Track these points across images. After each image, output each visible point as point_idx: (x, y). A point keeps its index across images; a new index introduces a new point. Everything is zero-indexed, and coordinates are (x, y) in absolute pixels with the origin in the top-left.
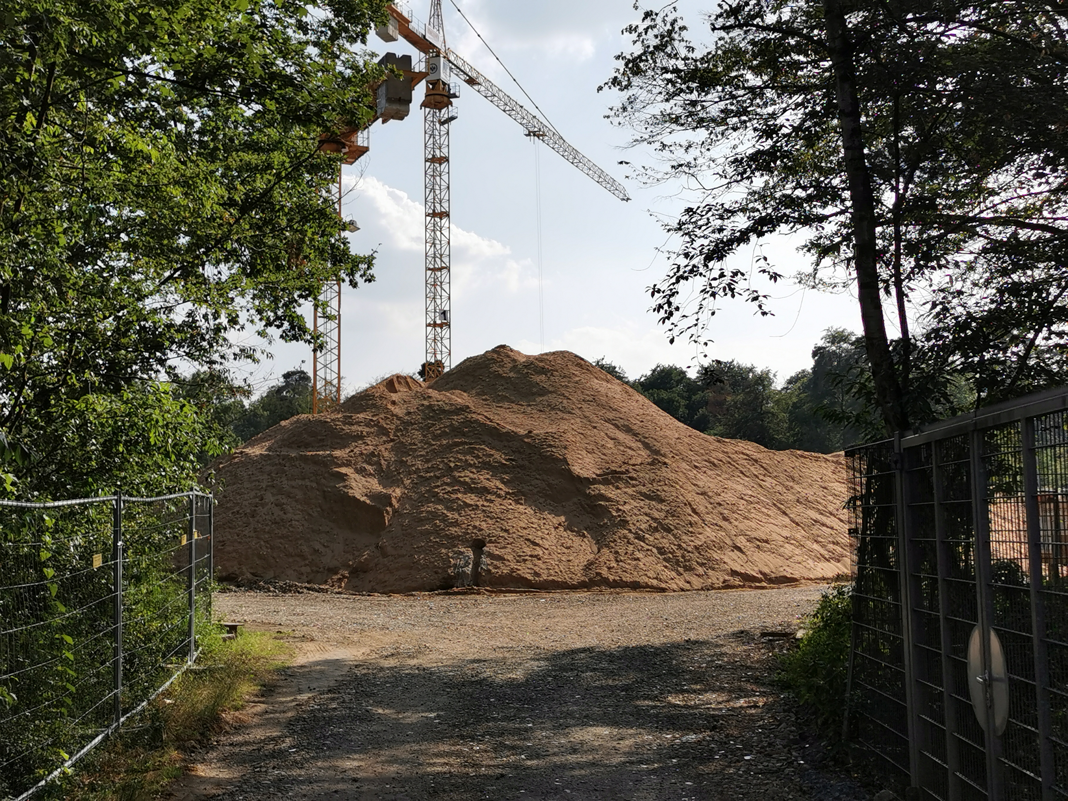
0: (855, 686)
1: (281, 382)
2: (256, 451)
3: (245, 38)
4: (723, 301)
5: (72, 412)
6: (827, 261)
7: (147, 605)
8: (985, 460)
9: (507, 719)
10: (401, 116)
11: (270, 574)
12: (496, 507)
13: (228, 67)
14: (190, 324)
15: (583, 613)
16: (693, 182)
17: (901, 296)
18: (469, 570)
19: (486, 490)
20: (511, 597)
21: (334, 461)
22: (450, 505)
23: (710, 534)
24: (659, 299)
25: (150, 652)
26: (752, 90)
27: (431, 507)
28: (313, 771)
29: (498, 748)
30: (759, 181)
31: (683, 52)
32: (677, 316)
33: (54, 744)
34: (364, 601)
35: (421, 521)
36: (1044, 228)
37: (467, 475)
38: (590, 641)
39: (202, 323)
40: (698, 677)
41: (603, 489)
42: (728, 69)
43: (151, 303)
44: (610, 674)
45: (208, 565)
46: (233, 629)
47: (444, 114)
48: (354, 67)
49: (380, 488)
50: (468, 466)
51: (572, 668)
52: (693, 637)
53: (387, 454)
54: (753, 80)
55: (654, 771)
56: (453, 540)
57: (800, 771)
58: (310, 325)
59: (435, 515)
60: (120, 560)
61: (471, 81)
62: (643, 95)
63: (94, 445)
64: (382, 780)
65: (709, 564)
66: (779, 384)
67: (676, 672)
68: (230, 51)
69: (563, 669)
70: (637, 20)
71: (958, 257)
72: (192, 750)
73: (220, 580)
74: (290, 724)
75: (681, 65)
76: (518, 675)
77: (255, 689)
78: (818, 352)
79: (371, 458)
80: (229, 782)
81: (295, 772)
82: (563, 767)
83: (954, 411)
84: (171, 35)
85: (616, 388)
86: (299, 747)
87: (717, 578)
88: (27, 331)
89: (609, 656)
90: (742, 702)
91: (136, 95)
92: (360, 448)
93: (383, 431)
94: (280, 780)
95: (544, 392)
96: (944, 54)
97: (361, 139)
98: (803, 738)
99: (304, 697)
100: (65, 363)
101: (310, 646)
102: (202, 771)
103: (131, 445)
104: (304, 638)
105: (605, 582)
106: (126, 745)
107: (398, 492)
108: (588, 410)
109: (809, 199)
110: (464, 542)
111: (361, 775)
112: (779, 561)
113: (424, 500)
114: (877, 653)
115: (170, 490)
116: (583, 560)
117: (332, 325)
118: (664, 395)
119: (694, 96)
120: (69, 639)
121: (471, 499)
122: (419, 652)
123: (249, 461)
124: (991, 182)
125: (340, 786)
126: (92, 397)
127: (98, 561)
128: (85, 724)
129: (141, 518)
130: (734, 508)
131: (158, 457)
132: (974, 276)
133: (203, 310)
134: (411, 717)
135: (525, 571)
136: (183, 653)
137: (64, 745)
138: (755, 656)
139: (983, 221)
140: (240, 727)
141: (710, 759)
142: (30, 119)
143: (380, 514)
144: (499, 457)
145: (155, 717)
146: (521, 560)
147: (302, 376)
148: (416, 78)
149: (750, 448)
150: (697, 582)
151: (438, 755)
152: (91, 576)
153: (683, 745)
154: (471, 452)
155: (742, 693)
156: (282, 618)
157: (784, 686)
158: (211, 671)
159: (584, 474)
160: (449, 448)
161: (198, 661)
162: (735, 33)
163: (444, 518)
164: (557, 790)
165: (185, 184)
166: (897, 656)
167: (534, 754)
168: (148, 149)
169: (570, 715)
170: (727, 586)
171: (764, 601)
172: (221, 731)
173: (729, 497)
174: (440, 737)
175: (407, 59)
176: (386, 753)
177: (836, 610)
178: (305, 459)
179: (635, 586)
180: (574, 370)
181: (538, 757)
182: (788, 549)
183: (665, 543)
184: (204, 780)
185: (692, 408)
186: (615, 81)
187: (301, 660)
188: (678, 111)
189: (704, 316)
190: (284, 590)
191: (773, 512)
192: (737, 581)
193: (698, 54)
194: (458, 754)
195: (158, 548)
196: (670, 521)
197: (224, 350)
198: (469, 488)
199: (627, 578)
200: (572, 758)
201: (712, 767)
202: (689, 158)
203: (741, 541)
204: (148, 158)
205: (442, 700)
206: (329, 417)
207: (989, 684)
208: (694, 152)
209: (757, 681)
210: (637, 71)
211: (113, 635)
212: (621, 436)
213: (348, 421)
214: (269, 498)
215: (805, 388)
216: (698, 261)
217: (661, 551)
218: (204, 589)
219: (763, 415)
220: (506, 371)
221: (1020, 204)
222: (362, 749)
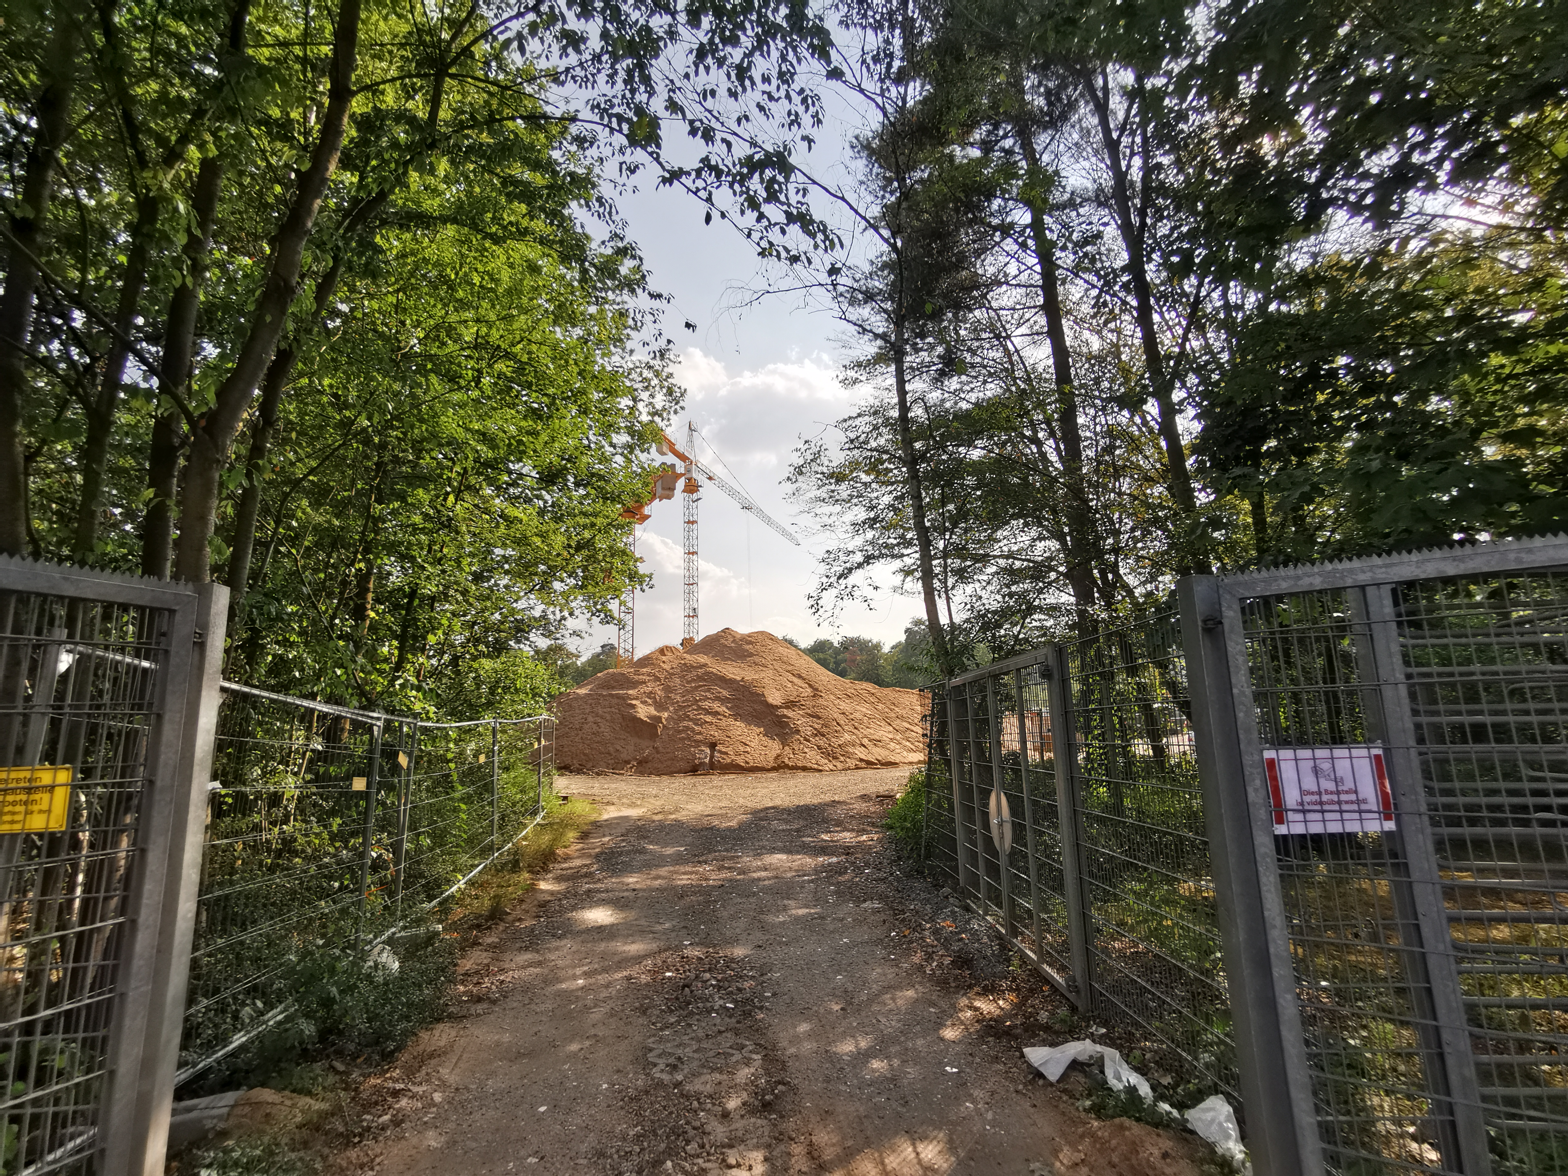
0: (928, 827)
1: (599, 650)
2: (583, 691)
3: (577, 454)
4: (847, 602)
5: (471, 669)
6: (909, 578)
7: (514, 785)
8: (996, 693)
9: (727, 850)
10: (669, 497)
11: (590, 765)
12: (723, 723)
13: (567, 469)
14: (544, 617)
15: (773, 786)
16: (833, 535)
17: (948, 599)
18: (707, 760)
19: (717, 713)
20: (732, 776)
21: (629, 697)
22: (696, 722)
23: (847, 736)
24: (812, 602)
25: (515, 813)
26: (865, 484)
27: (686, 723)
28: (610, 886)
29: (721, 868)
30: (870, 534)
31: (826, 463)
32: (821, 611)
33: (454, 871)
34: (645, 780)
35: (679, 732)
36: (1029, 561)
37: (706, 704)
38: (778, 802)
39: (551, 617)
40: (839, 823)
41: (785, 711)
42: (851, 472)
43: (521, 605)
44: (787, 822)
45: (551, 759)
46: (565, 798)
47: (695, 496)
48: (643, 468)
49: (655, 713)
50: (706, 699)
51: (765, 819)
52: (836, 798)
53: (660, 693)
54: (865, 478)
55: (812, 881)
56: (698, 743)
57: (898, 879)
58: (616, 615)
59: (688, 728)
60: (496, 759)
61: (710, 478)
62: (804, 486)
63: (484, 689)
64: (651, 889)
65: (848, 755)
66: (886, 649)
67: (825, 821)
68: (568, 460)
69: (761, 819)
70: (801, 445)
71: (981, 577)
72: (538, 873)
73: (559, 769)
74: (597, 856)
75: (825, 470)
76: (733, 823)
77: (577, 834)
78: (907, 631)
79: (650, 695)
80: (559, 892)
81: (599, 886)
82: (759, 879)
83: (978, 665)
84: (535, 451)
85: (792, 651)
86: (601, 870)
87: (851, 763)
88: (445, 622)
89: (788, 811)
90: (864, 838)
91: (514, 484)
92: (644, 689)
93: (657, 679)
94: (589, 891)
95: (751, 655)
96: (969, 465)
97: (646, 510)
98: (900, 858)
99: (606, 839)
100: (468, 641)
101: (612, 808)
102: (543, 886)
103: (506, 689)
104: (608, 803)
105: (787, 767)
106: (498, 871)
107: (666, 715)
108: (777, 665)
109: (898, 544)
110: (705, 744)
111: (638, 886)
112: (887, 753)
113: (681, 719)
114: (940, 807)
115: (529, 716)
116: (774, 754)
117: (629, 616)
118: (821, 656)
119: (833, 487)
120: (463, 806)
121: (708, 718)
122: (677, 810)
123: (578, 697)
124: (999, 534)
125: (626, 894)
126: (483, 661)
127: (482, 759)
128: (473, 857)
129: (511, 732)
130: (861, 722)
131: (522, 696)
132: (989, 588)
133: (551, 609)
134: (669, 851)
135: (740, 761)
136: (534, 813)
137: (460, 871)
138: (872, 809)
139: (995, 557)
140: (567, 858)
141: (845, 873)
142: (451, 498)
143: (655, 727)
144: (725, 693)
145: (516, 853)
146: (738, 754)
147: (612, 647)
148: (679, 476)
149: (869, 686)
150: (840, 766)
151: (684, 873)
152: (480, 767)
153: (830, 864)
154: (709, 690)
155: (863, 831)
156: (596, 791)
157: (890, 827)
158: (551, 824)
159: (775, 703)
160: (696, 688)
161: (544, 818)
162: (856, 452)
163: (693, 730)
164: (754, 894)
165: (541, 536)
166: (951, 809)
167: (742, 872)
168: (521, 516)
169: (763, 847)
170: (857, 768)
171: (878, 776)
172: (555, 861)
173: (858, 715)
174: (686, 862)
175: (673, 466)
176: (654, 872)
177: (917, 782)
178: (612, 696)
179: (804, 769)
180: (769, 642)
181: (744, 873)
182: (892, 745)
183: (821, 743)
184: (543, 891)
185: (837, 663)
186: (789, 479)
187: (605, 816)
188: (825, 495)
189: (837, 611)
190: (598, 774)
191: (883, 723)
192: (863, 765)
193: (834, 464)
194: (696, 873)
195: (521, 750)
196: (824, 730)
197: (564, 632)
198: (708, 712)
199: (800, 764)
200: (763, 874)
201: (847, 877)
202: (830, 521)
203: (865, 741)
204: (521, 521)
205: (689, 840)
206: (625, 671)
207: (1001, 824)
208: (833, 518)
209: (873, 825)
210: (801, 473)
211: (491, 803)
212: (795, 680)
213: (637, 673)
214: (590, 719)
215: (902, 651)
216: (833, 579)
217: (819, 748)
218: (548, 774)
219: (877, 668)
220: (729, 643)
221: (1015, 548)
222: (639, 870)
